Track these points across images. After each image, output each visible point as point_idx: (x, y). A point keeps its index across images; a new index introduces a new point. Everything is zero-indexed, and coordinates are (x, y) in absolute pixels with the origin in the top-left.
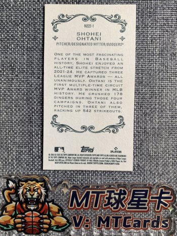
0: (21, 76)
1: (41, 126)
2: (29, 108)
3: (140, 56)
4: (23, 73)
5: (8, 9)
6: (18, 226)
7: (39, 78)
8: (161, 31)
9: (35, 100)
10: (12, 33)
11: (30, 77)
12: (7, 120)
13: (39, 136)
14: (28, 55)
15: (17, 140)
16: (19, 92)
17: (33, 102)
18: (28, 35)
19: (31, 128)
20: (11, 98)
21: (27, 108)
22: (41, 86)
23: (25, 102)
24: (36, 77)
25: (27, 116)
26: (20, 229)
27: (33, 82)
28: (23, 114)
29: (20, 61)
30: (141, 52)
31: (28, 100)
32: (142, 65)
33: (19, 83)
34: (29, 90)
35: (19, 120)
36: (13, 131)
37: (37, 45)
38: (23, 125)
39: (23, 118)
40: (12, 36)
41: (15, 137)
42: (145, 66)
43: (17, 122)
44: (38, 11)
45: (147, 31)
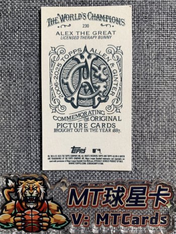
0: (18, 82)
1: (39, 131)
2: (27, 113)
3: (136, 61)
4: (20, 78)
5: (5, 16)
6: (17, 224)
7: (36, 83)
8: (156, 35)
9: (33, 105)
10: (9, 40)
11: (28, 82)
12: (5, 124)
13: (37, 140)
14: (26, 61)
15: (16, 144)
16: (17, 97)
17: (31, 107)
18: (26, 42)
19: (29, 133)
20: (9, 103)
21: (25, 113)
22: (38, 91)
23: (23, 107)
24: (34, 83)
25: (25, 121)
26: (20, 228)
27: (30, 87)
28: (21, 119)
29: (18, 67)
30: (137, 57)
31: (26, 105)
32: (138, 70)
33: (16, 89)
34: (26, 95)
35: (17, 125)
36: (11, 136)
37: (34, 51)
38: (21, 130)
39: (21, 123)
40: (9, 42)
41: (14, 142)
42: (142, 70)
43: (15, 127)
44: (35, 18)
45: (143, 36)
